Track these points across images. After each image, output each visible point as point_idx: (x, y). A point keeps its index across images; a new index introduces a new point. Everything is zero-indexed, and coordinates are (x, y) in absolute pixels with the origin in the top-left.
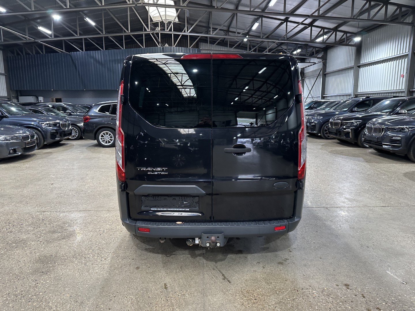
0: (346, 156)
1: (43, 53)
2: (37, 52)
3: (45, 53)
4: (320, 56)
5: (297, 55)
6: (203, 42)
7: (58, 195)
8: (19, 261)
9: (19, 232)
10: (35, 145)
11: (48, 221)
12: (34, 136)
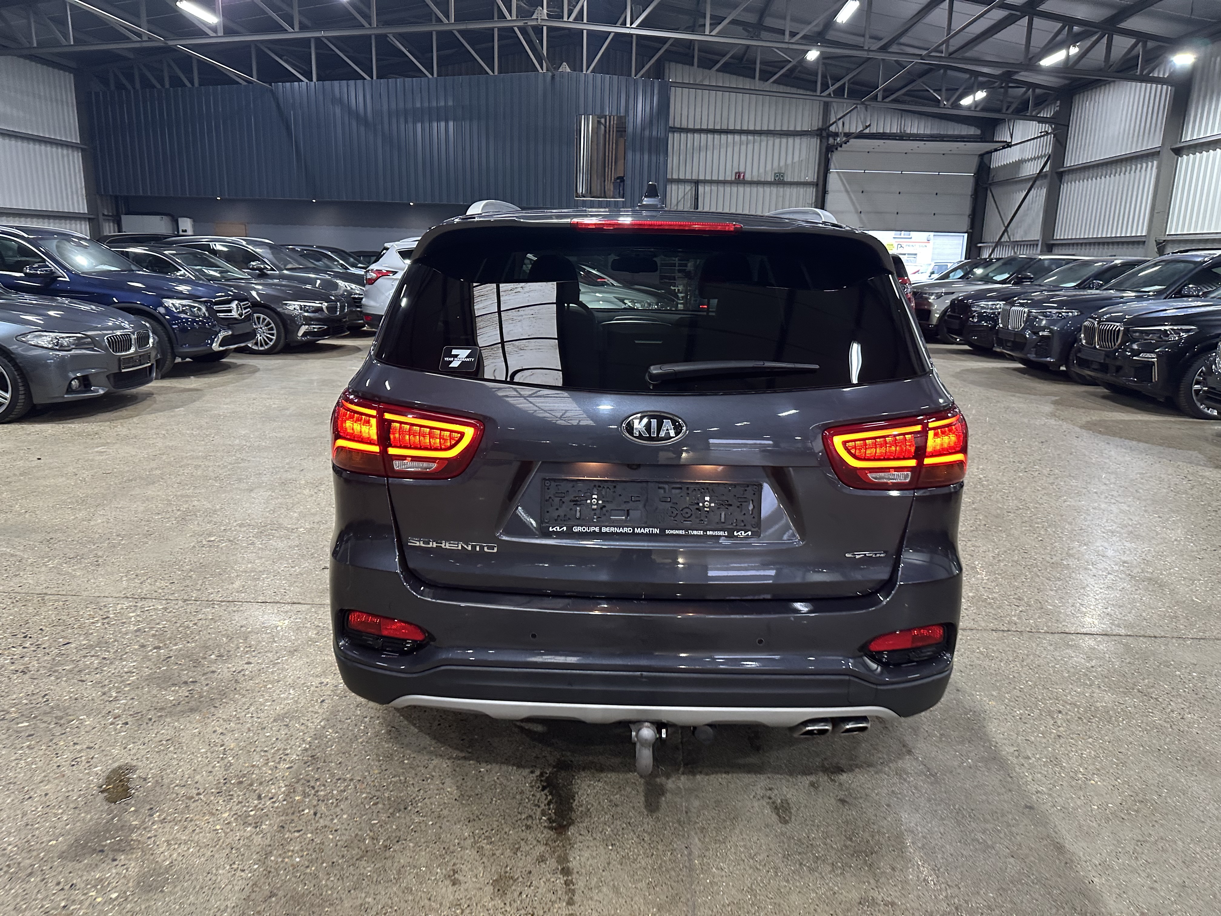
0: (1141, 445)
1: (193, 84)
2: (176, 82)
3: (200, 85)
4: (1047, 113)
5: (973, 109)
6: (677, 62)
7: (199, 540)
8: (27, 797)
9: (51, 671)
10: (151, 367)
11: (154, 635)
12: (148, 337)
